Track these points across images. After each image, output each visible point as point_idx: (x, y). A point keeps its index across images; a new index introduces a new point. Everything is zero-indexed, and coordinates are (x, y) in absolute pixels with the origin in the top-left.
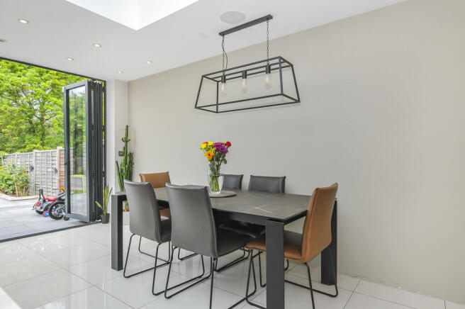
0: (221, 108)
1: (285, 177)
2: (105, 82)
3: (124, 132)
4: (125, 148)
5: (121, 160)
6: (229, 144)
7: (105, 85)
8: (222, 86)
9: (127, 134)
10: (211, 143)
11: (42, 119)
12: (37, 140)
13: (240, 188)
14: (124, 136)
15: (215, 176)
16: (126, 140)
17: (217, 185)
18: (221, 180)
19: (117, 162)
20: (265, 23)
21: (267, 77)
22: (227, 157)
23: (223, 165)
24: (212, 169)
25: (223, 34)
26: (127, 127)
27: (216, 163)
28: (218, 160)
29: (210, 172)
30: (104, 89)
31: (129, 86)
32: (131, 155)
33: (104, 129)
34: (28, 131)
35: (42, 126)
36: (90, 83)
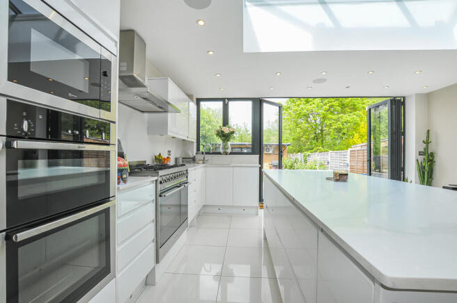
2: (404, 98)
3: (425, 135)
4: (426, 149)
5: (422, 158)
7: (404, 100)
9: (428, 137)
11: (322, 130)
12: (319, 144)
14: (425, 139)
16: (427, 142)
19: (417, 160)
26: (428, 131)
30: (404, 103)
31: (428, 98)
32: (432, 155)
33: (403, 134)
34: (314, 139)
35: (322, 135)
36: (391, 100)
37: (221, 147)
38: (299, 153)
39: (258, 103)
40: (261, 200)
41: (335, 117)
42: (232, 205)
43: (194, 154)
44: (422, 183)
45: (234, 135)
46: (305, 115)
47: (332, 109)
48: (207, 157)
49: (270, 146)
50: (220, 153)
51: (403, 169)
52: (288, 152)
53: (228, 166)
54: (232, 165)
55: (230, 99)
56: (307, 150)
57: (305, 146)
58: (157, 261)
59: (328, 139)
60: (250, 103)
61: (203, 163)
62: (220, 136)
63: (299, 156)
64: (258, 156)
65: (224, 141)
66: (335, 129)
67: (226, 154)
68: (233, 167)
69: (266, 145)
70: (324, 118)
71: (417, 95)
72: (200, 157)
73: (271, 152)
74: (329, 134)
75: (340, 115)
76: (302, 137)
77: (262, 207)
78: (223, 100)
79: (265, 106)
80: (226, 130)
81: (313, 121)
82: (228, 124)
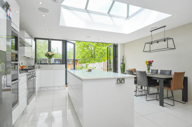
0: (151, 51)
1: (171, 71)
2: (117, 44)
3: (123, 58)
4: (123, 62)
5: (122, 65)
6: (153, 61)
8: (151, 45)
10: (147, 61)
11: (94, 53)
12: (93, 59)
13: (157, 73)
14: (122, 59)
15: (149, 69)
16: (123, 60)
17: (149, 72)
18: (150, 71)
20: (164, 28)
21: (164, 43)
22: (152, 64)
23: (151, 67)
24: (148, 68)
25: (151, 31)
26: (123, 56)
27: (149, 66)
28: (149, 65)
29: (147, 68)
30: (117, 46)
31: (124, 45)
32: (124, 64)
33: (117, 57)
34: (91, 57)
35: (94, 55)
36: (114, 45)
37: (48, 61)
38: (84, 64)
39: (65, 42)
40: (66, 84)
41: (99, 48)
42: (53, 86)
43: (34, 64)
44: (122, 73)
45: (54, 56)
46: (87, 46)
47: (98, 44)
48: (41, 65)
49: (71, 60)
50: (47, 64)
51: (117, 69)
52: (79, 63)
53: (52, 69)
54: (53, 69)
55: (51, 40)
56: (88, 62)
57: (87, 60)
58: (28, 104)
59: (97, 57)
60: (61, 42)
61: (39, 68)
62: (47, 56)
63: (84, 65)
64: (65, 65)
65: (49, 58)
66: (100, 53)
67: (50, 64)
68: (54, 69)
69: (68, 60)
70: (95, 48)
71: (121, 44)
72: (36, 66)
73: (71, 63)
74: (97, 55)
75: (101, 47)
76: (86, 56)
77: (67, 86)
78: (48, 39)
79: (68, 43)
80: (50, 54)
81: (91, 49)
82: (51, 51)
